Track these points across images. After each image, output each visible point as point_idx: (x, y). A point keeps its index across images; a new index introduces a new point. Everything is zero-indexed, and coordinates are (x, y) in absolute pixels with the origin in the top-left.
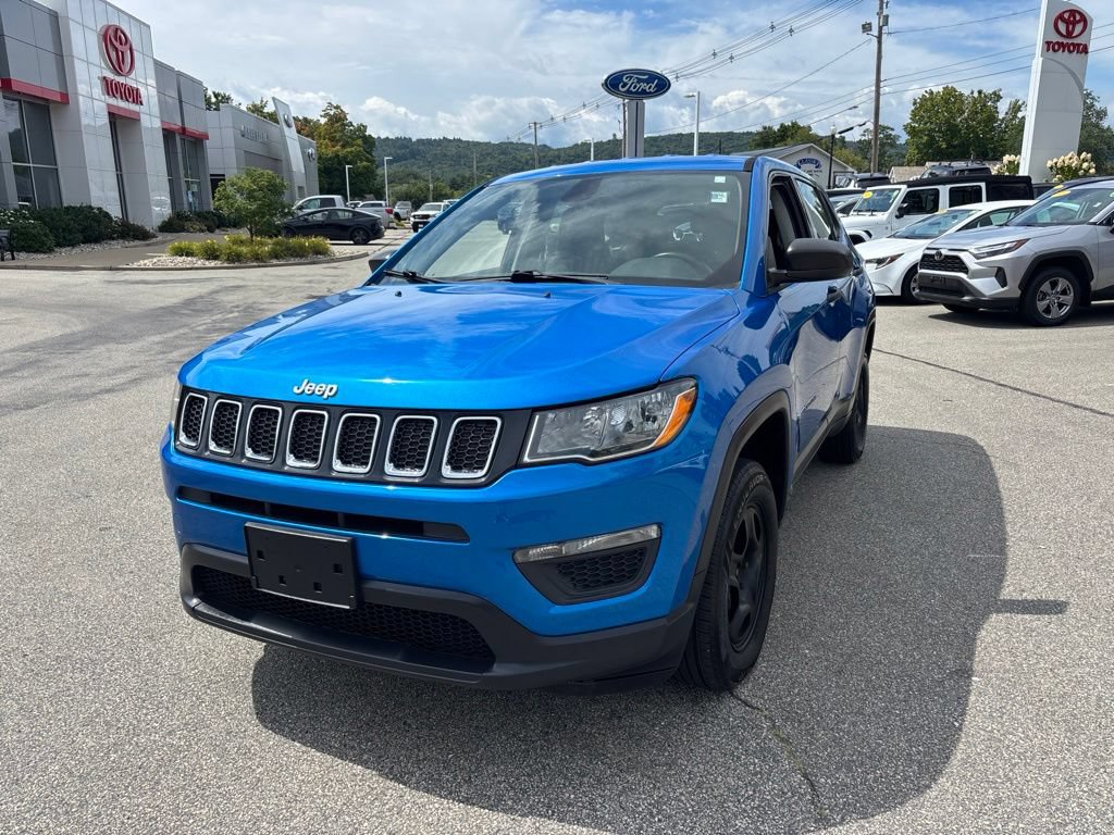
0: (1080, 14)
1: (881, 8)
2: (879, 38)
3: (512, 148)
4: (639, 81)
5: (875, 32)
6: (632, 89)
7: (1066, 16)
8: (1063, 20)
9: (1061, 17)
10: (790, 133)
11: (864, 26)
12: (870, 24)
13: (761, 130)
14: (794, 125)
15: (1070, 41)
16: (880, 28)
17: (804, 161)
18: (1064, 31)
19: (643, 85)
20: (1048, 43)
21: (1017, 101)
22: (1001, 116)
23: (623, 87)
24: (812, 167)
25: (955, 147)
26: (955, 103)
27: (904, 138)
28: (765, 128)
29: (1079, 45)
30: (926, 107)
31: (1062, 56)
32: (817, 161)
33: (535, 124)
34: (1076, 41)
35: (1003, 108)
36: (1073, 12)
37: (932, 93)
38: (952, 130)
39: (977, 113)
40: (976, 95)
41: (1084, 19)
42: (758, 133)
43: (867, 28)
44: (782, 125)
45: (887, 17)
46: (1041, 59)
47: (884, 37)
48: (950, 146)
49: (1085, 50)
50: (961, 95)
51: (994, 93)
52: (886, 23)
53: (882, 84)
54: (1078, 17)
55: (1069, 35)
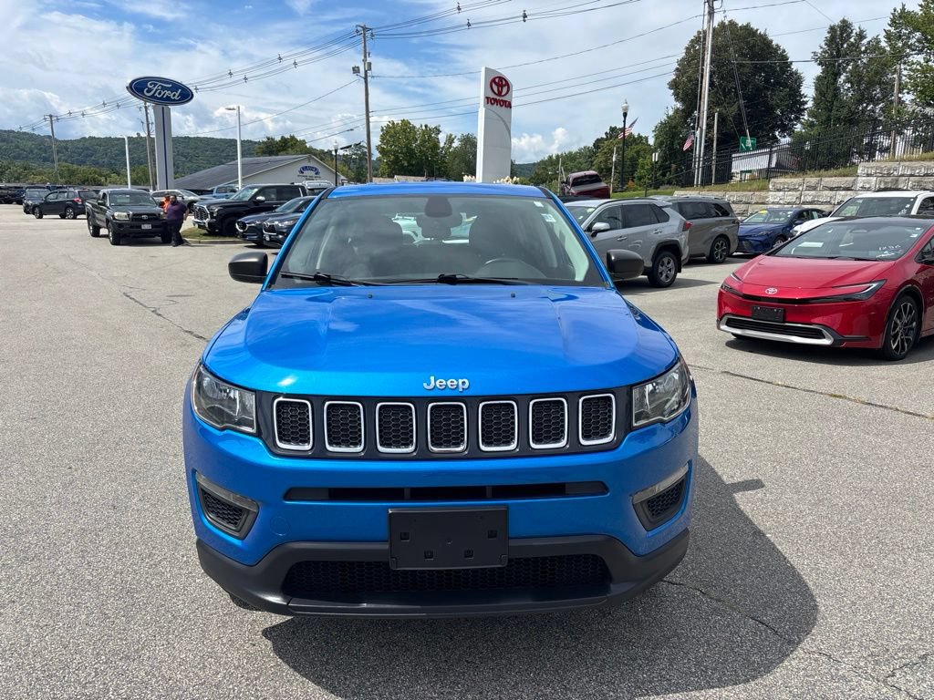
0: (506, 81)
1: (365, 57)
2: (366, 78)
3: (15, 137)
4: (164, 88)
5: (362, 74)
6: (157, 94)
7: (497, 80)
8: (495, 83)
9: (493, 81)
10: (289, 144)
11: (353, 68)
12: (358, 68)
13: (265, 140)
14: (293, 138)
15: (501, 98)
16: (366, 72)
17: (306, 168)
18: (496, 91)
19: (168, 93)
20: (487, 98)
21: (451, 135)
22: (442, 145)
23: (148, 92)
24: (312, 173)
25: (413, 165)
26: (409, 133)
27: (376, 155)
28: (268, 139)
29: (506, 101)
30: (390, 133)
31: (496, 108)
32: (316, 169)
33: (51, 116)
34: (504, 98)
35: (442, 138)
36: (501, 79)
37: (393, 124)
38: (410, 153)
39: (425, 141)
40: (424, 128)
41: (507, 84)
42: (263, 142)
43: (356, 70)
44: (283, 137)
45: (370, 64)
46: (484, 109)
47: (369, 79)
48: (410, 164)
49: (509, 105)
50: (414, 127)
51: (436, 128)
52: (370, 69)
53: (370, 114)
54: (504, 83)
55: (499, 94)
